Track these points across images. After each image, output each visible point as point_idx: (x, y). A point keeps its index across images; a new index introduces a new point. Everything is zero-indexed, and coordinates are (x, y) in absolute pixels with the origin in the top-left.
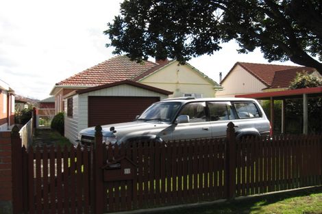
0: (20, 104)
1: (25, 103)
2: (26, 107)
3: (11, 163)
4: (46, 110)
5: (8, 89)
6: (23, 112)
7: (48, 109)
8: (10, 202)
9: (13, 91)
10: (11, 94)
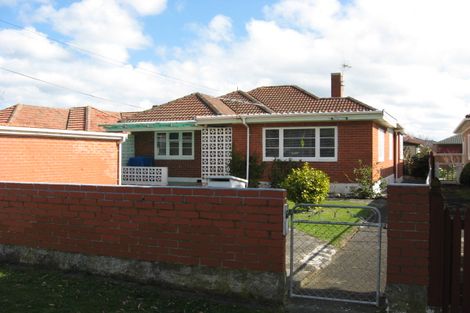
0: (411, 147)
1: (417, 145)
2: (418, 151)
3: (428, 232)
4: (447, 157)
5: (395, 126)
6: (415, 158)
7: (450, 154)
8: (425, 288)
9: (402, 129)
10: (399, 133)
